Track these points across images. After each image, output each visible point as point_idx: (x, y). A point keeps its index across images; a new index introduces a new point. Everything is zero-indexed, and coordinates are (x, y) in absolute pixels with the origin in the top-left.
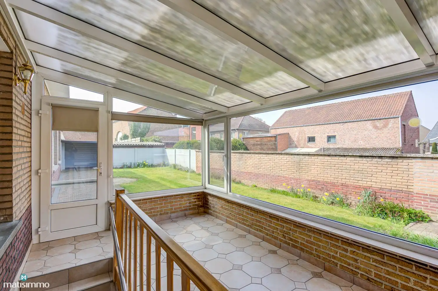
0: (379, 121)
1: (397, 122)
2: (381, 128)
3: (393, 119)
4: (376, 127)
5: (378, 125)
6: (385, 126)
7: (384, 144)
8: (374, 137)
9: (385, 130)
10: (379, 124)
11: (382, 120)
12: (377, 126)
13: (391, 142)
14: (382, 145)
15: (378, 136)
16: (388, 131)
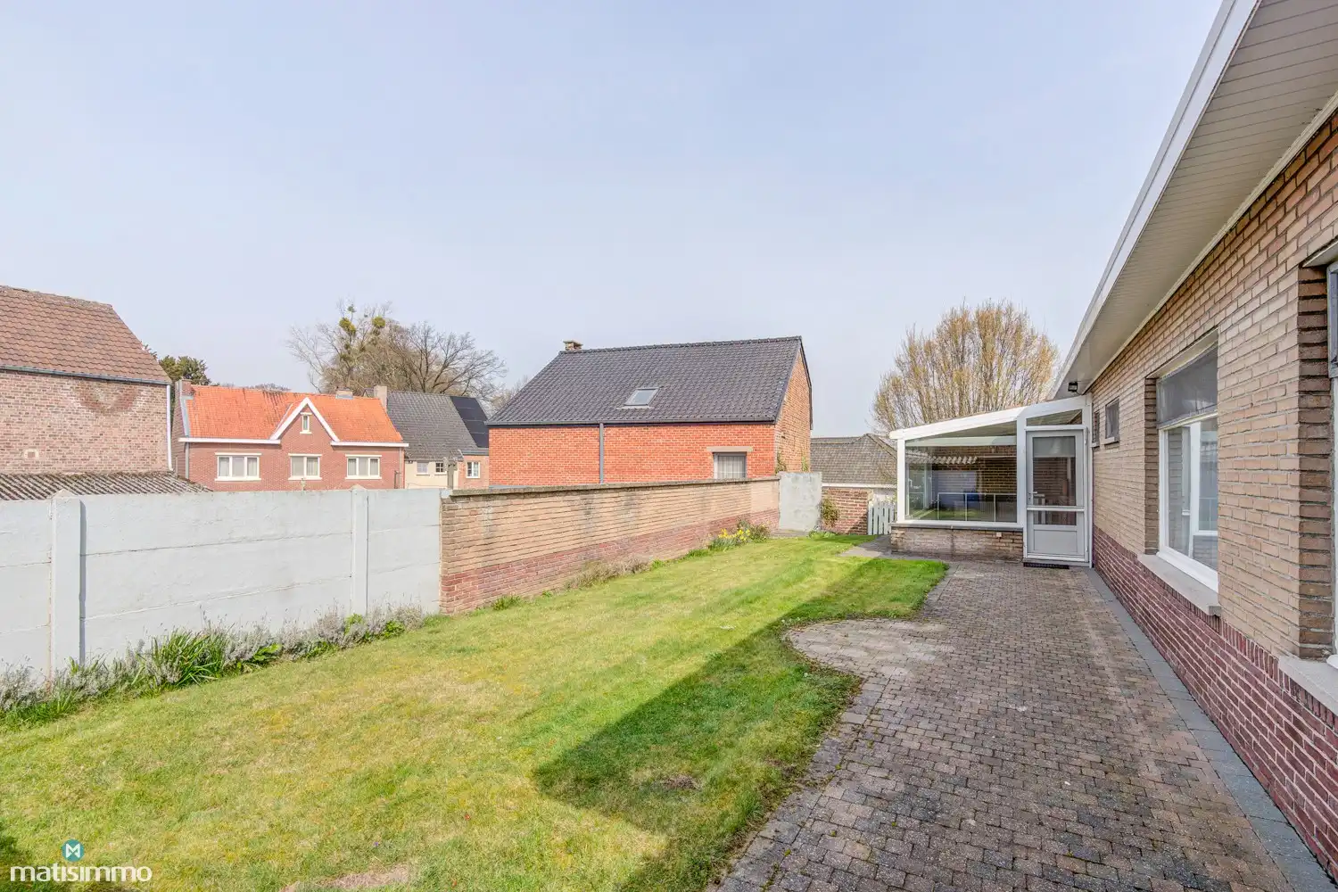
0: (105, 385)
1: (159, 396)
2: (112, 410)
3: (150, 388)
4: (93, 404)
5: (101, 399)
6: (125, 404)
7: (121, 460)
8: (87, 436)
9: (125, 418)
10: (101, 393)
11: (113, 386)
12: (97, 403)
13: (142, 454)
14: (115, 463)
15: (101, 435)
16: (131, 422)
